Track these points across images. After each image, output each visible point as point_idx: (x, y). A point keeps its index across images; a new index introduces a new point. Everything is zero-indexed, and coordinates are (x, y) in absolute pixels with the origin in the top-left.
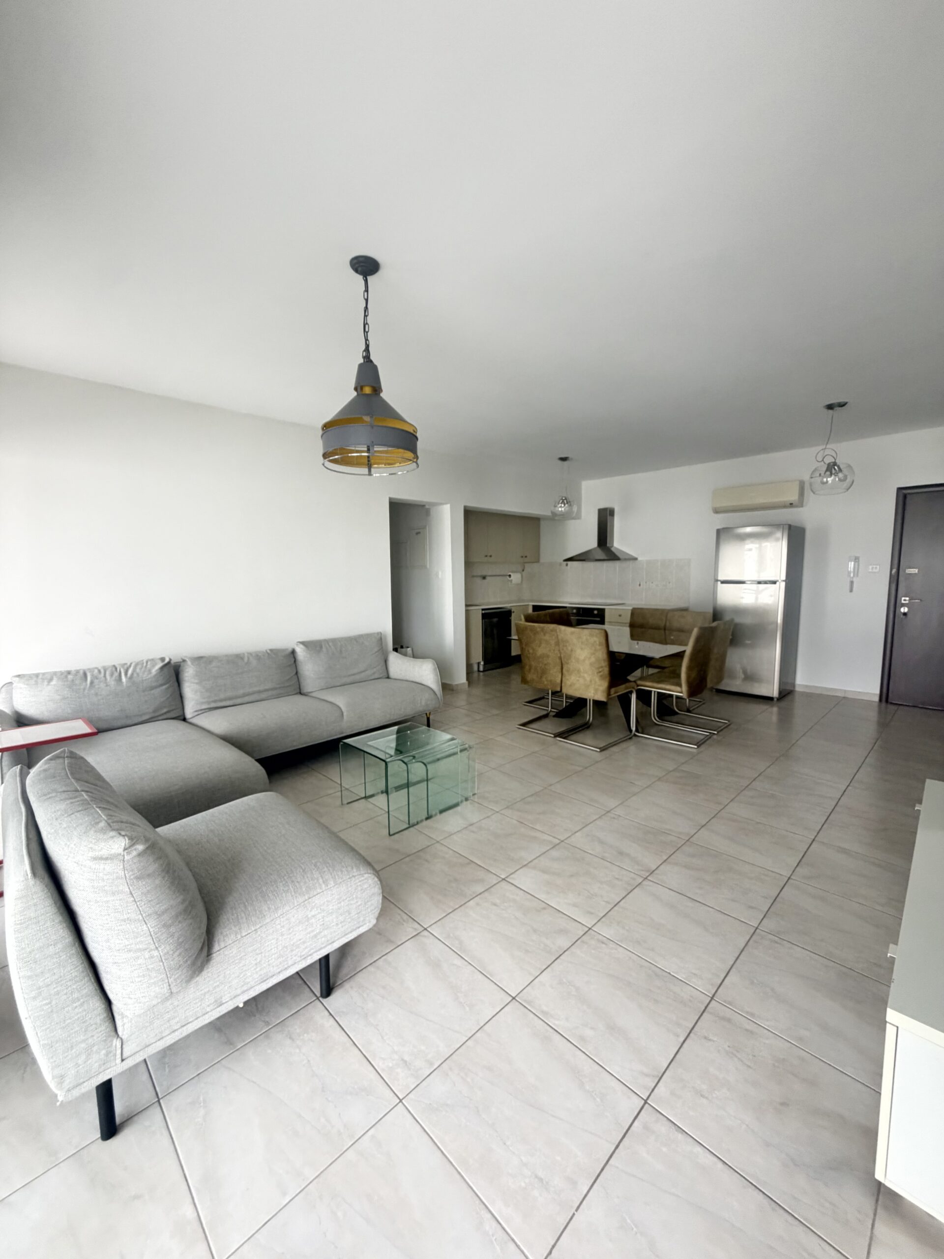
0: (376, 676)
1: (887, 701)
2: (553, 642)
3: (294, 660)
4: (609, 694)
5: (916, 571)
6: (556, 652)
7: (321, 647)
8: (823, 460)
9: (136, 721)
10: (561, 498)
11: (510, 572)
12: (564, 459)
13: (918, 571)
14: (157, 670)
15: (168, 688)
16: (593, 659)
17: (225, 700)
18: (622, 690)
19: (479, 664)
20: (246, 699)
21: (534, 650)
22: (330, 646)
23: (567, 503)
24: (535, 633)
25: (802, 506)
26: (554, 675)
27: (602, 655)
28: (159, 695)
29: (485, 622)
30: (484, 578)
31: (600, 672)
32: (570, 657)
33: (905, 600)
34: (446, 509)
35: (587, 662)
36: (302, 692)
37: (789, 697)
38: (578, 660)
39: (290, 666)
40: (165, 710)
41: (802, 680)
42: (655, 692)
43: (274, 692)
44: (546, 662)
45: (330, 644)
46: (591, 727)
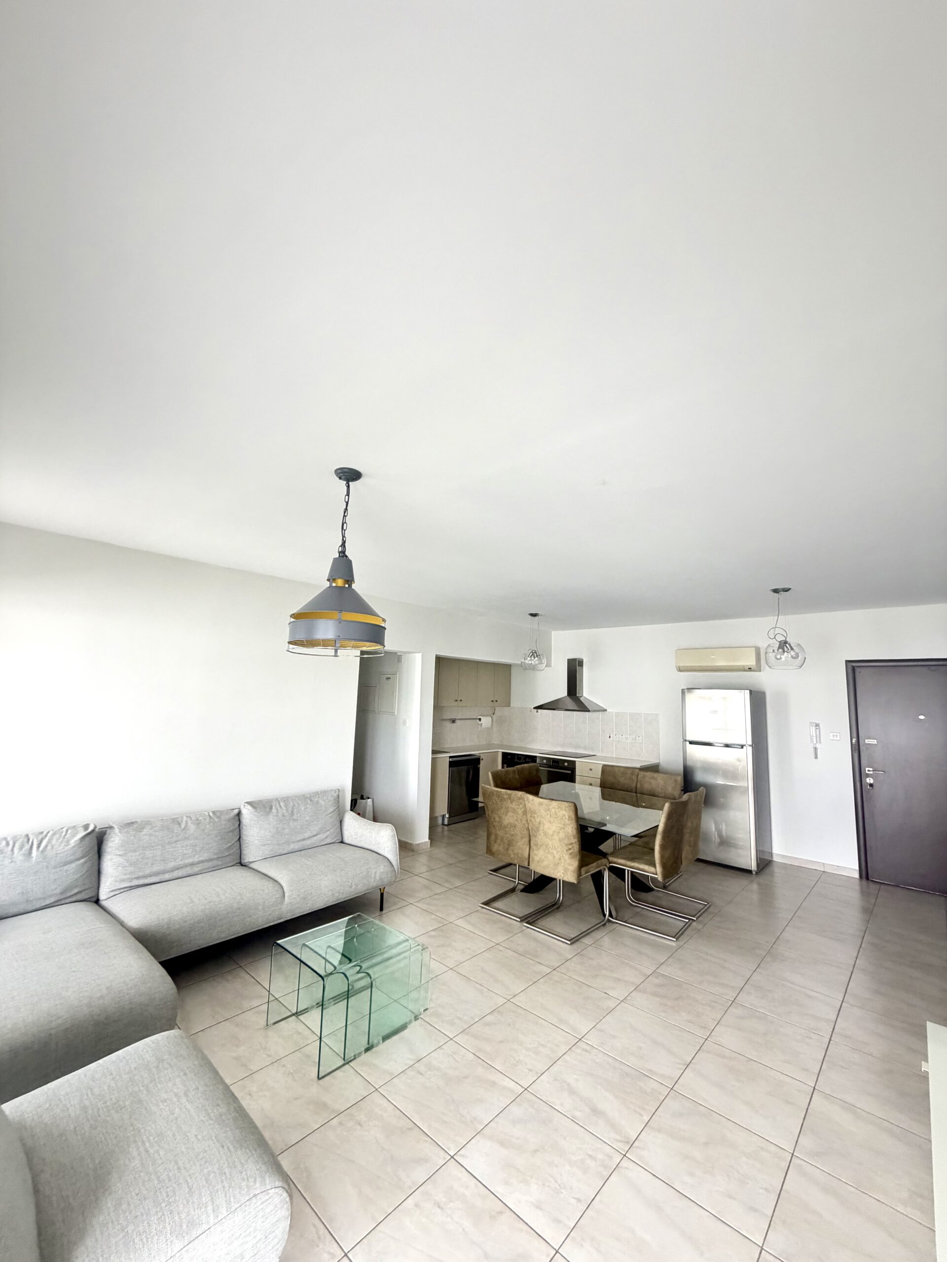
0: (329, 841)
1: (867, 878)
2: (520, 811)
3: (238, 823)
4: (579, 875)
5: (875, 742)
6: (523, 822)
7: (271, 808)
8: (775, 638)
9: (38, 906)
10: (531, 651)
11: (480, 716)
12: (534, 615)
13: (877, 742)
14: (76, 841)
15: (85, 862)
16: (562, 835)
17: (150, 876)
18: (593, 869)
19: (443, 816)
20: (176, 874)
21: (500, 818)
22: (280, 807)
23: (537, 657)
24: (503, 799)
25: (760, 671)
26: (521, 849)
27: (571, 829)
28: (73, 872)
29: (453, 772)
30: (453, 721)
31: (570, 849)
32: (538, 829)
33: (868, 771)
34: (418, 657)
35: (556, 837)
36: (243, 861)
37: (767, 871)
38: (545, 834)
39: (232, 831)
40: (76, 891)
41: (780, 849)
42: (628, 871)
43: (210, 864)
44: (512, 833)
45: (282, 804)
46: (561, 908)
